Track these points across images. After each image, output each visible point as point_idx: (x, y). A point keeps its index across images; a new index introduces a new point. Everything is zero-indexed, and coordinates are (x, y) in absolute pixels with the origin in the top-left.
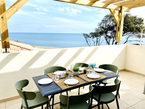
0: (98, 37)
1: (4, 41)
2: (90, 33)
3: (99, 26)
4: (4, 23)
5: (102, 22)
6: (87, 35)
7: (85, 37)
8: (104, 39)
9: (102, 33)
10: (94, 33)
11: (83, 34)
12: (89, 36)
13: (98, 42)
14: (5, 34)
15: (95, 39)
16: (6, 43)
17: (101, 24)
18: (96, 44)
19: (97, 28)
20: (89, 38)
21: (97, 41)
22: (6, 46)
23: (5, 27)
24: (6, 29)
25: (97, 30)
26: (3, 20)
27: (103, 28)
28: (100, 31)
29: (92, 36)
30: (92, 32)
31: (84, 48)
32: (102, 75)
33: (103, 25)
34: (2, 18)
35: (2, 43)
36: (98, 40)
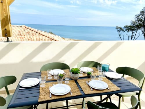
0: (133, 31)
1: (4, 29)
2: (125, 27)
3: (136, 19)
4: (4, 9)
5: (141, 14)
6: (120, 28)
7: (119, 30)
8: (141, 33)
9: (139, 27)
10: (129, 26)
11: (116, 28)
12: (123, 30)
13: (134, 37)
14: (5, 21)
15: (130, 33)
16: (6, 31)
17: (139, 16)
18: (130, 38)
19: (134, 20)
20: (123, 32)
21: (132, 36)
22: (7, 34)
23: (5, 13)
24: (5, 15)
25: (134, 23)
26: (2, 5)
27: (141, 20)
28: (137, 24)
29: (127, 30)
30: (127, 25)
31: (102, 42)
32: (113, 84)
33: (142, 17)
34: (1, 2)
35: (3, 31)
36: (134, 34)
